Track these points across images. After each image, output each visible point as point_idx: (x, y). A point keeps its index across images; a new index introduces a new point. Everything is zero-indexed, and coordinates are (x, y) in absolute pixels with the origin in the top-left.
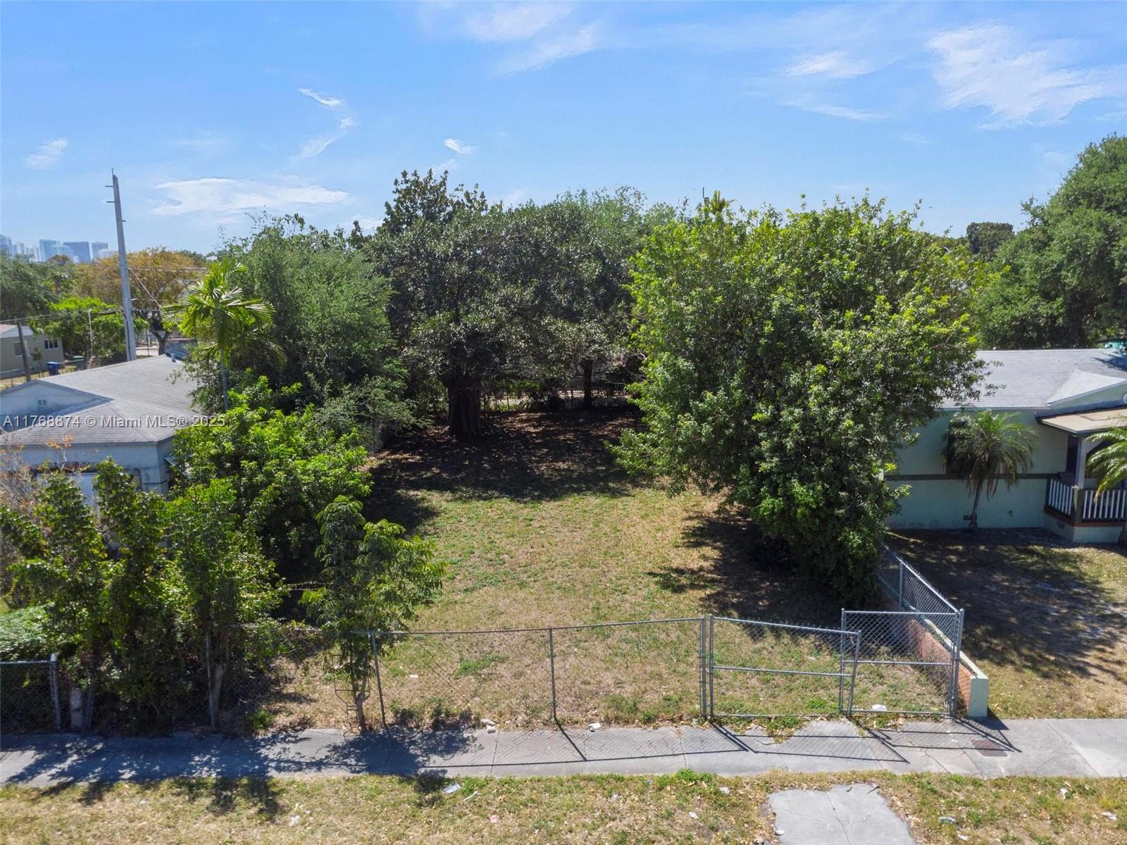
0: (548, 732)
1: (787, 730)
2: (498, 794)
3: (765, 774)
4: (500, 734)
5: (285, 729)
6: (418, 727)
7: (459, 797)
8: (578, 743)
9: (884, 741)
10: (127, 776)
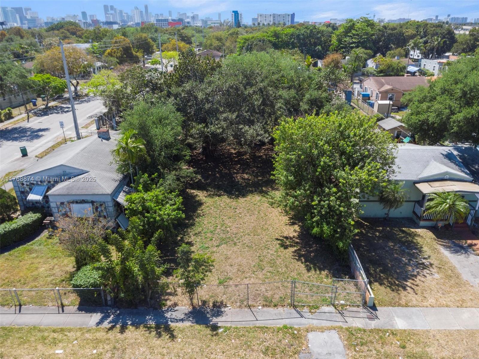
0: (246, 309)
1: (315, 310)
2: (234, 332)
3: (307, 326)
4: (232, 310)
5: (170, 307)
6: (208, 306)
7: (223, 333)
8: (255, 314)
9: (342, 314)
10: (129, 323)
